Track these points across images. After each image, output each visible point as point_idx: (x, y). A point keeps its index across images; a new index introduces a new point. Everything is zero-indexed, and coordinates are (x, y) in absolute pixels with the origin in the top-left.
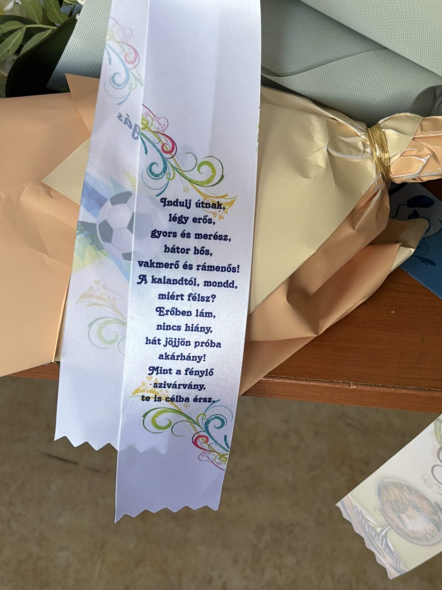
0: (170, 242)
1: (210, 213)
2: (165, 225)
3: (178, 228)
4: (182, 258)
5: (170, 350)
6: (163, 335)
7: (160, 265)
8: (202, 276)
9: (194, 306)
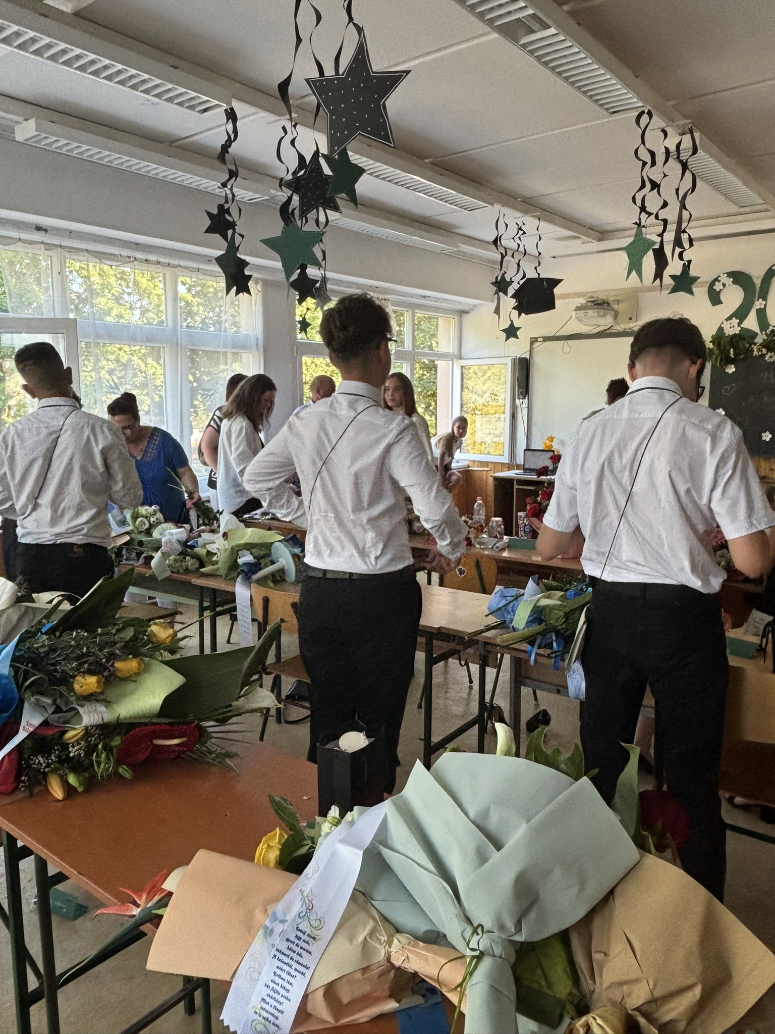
0: (291, 946)
1: (311, 940)
2: (292, 938)
3: (296, 941)
4: (292, 954)
5: (272, 993)
6: (272, 985)
7: (283, 953)
8: (295, 965)
9: (288, 978)
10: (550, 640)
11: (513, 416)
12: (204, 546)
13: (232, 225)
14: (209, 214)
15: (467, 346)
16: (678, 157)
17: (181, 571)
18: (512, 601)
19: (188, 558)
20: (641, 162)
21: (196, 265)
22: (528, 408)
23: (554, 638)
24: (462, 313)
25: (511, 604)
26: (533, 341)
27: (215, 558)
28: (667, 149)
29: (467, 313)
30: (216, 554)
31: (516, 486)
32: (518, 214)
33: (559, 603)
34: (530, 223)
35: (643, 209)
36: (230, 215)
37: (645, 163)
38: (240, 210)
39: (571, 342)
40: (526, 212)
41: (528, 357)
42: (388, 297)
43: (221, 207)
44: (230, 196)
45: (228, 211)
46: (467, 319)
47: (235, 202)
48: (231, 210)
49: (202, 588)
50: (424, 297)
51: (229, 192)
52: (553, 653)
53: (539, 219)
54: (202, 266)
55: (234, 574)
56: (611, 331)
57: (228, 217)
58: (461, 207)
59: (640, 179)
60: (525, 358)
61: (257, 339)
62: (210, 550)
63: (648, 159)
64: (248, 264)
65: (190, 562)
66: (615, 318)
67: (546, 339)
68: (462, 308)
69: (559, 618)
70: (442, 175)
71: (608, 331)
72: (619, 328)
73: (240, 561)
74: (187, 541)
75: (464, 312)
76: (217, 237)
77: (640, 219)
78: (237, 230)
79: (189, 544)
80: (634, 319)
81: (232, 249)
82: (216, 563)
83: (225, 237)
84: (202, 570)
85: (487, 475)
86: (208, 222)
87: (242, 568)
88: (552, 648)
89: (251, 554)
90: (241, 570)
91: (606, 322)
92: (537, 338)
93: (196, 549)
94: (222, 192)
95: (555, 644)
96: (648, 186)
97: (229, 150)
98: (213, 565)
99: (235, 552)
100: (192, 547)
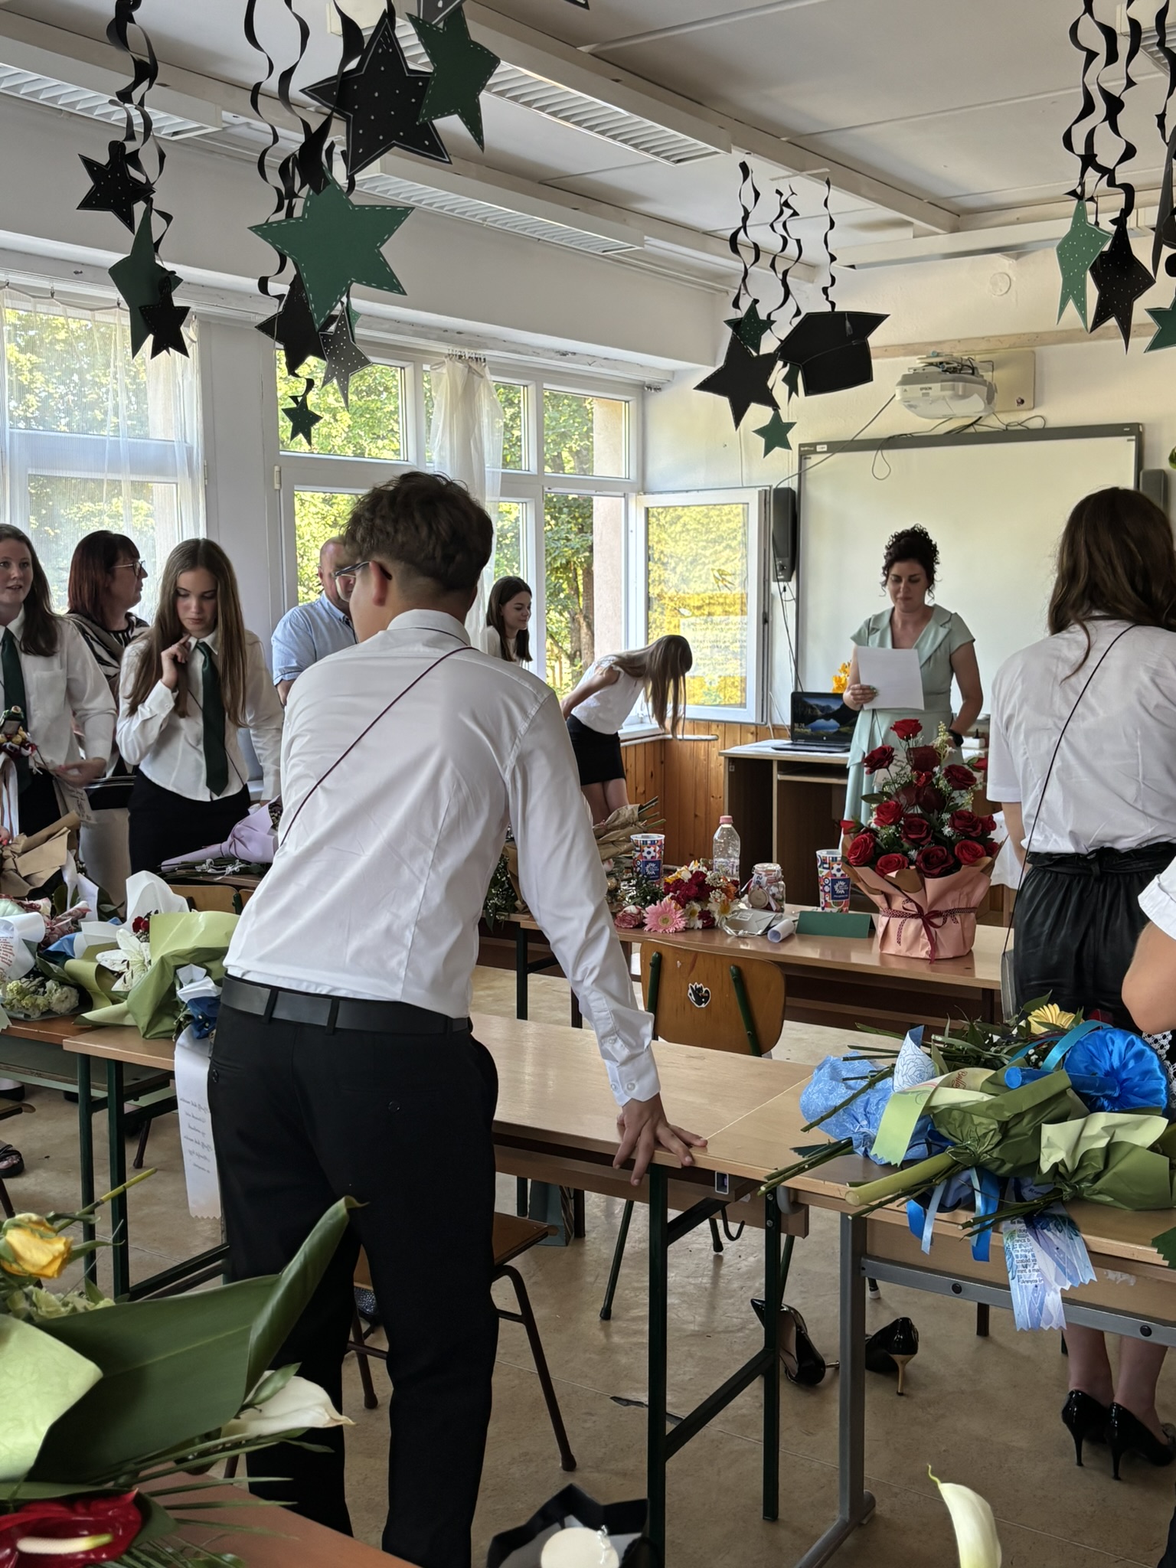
10: (969, 1191)
11: (765, 619)
12: (91, 952)
13: (144, 192)
14: (89, 163)
15: (660, 464)
16: (1161, 44)
17: (36, 1015)
18: (863, 1090)
19: (50, 984)
20: (1085, 53)
21: (45, 284)
22: (797, 600)
23: (976, 1184)
24: (645, 390)
25: (863, 1098)
26: (807, 451)
27: (118, 986)
28: (1134, 25)
29: (658, 389)
30: (120, 975)
31: (777, 776)
32: (780, 171)
33: (986, 1098)
34: (808, 192)
35: (1089, 160)
36: (138, 166)
37: (1091, 56)
38: (162, 157)
39: (889, 454)
40: (800, 168)
41: (794, 486)
42: (483, 353)
43: (116, 148)
44: (138, 120)
45: (134, 159)
46: (656, 402)
47: (150, 139)
48: (140, 156)
49: (86, 1059)
50: (564, 354)
51: (136, 114)
52: (976, 1221)
53: (828, 183)
54: (59, 286)
55: (168, 1024)
56: (979, 428)
57: (133, 173)
58: (657, 154)
59: (1081, 89)
60: (789, 490)
61: (190, 450)
62: (104, 964)
63: (1100, 45)
64: (179, 281)
65: (56, 995)
66: (990, 399)
67: (835, 447)
68: (648, 378)
69: (985, 1135)
70: (617, 81)
71: (971, 430)
72: (995, 423)
73: (185, 993)
74: (47, 942)
75: (649, 387)
76: (109, 218)
77: (1082, 184)
78: (154, 206)
79: (51, 948)
80: (1028, 403)
81: (146, 246)
82: (124, 996)
83: (127, 219)
84: (88, 1015)
85: (708, 754)
86: (87, 184)
87: (189, 1011)
88: (971, 1207)
89: (209, 974)
90: (188, 1017)
91: (969, 408)
92: (814, 445)
93: (69, 963)
94: (119, 115)
95: (979, 1201)
96: (1101, 107)
97: (136, 14)
98: (114, 1002)
99: (170, 970)
100: (62, 957)
